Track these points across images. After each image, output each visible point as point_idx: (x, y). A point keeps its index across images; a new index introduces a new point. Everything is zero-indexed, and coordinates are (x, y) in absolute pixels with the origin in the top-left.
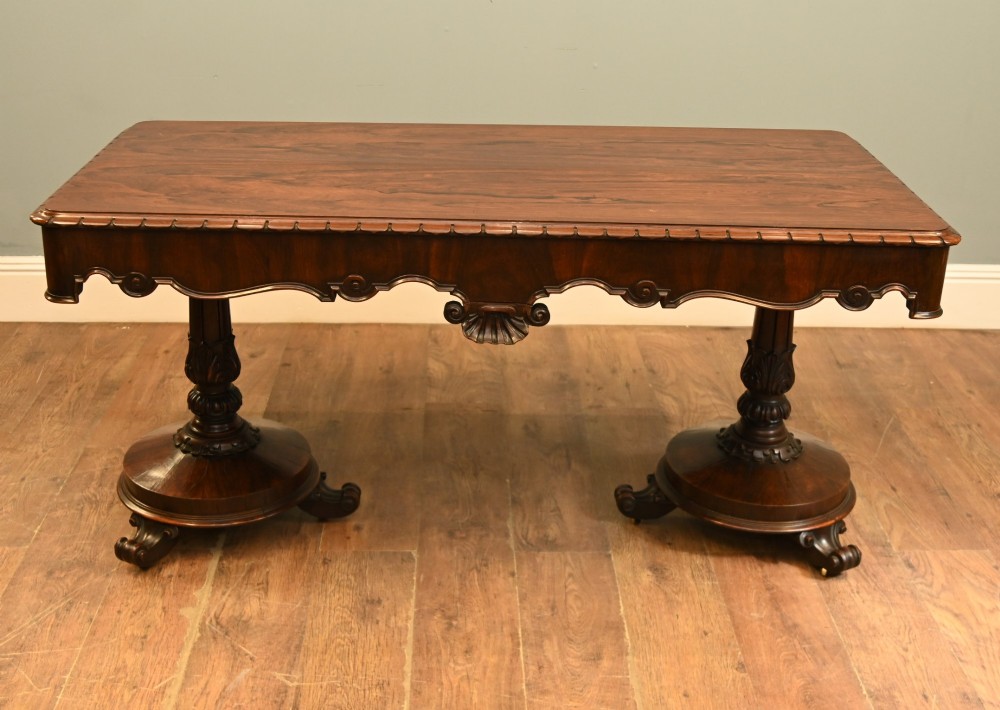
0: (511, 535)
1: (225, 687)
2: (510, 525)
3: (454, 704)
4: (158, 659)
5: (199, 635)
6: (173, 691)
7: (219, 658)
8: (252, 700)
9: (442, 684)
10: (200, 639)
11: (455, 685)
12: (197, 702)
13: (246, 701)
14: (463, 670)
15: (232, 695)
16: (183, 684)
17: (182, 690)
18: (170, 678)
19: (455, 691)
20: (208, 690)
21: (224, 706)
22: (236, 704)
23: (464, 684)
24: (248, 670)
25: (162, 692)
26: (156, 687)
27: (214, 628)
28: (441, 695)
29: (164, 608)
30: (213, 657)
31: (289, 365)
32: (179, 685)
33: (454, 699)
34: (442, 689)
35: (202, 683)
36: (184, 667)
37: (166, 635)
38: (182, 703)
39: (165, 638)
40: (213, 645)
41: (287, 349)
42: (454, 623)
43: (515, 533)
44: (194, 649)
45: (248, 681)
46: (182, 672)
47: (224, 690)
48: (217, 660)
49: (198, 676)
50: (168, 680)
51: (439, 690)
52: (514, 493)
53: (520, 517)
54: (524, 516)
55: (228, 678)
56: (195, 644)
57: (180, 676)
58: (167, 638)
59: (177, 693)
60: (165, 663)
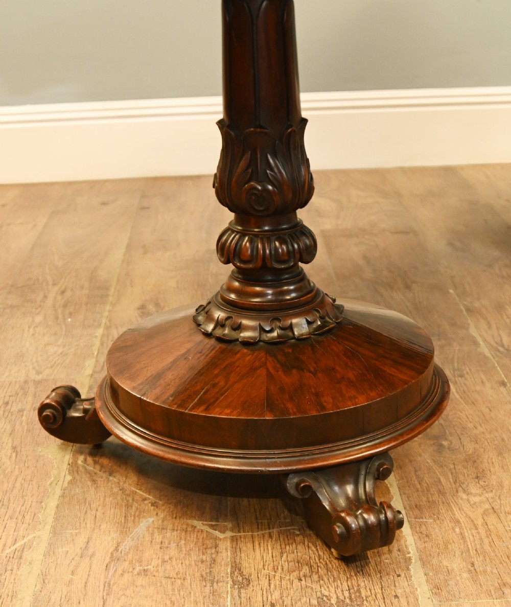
0: (481, 343)
1: (118, 545)
2: (473, 331)
3: (487, 548)
4: (10, 512)
5: (69, 478)
6: (36, 555)
7: (104, 505)
8: (164, 562)
9: (459, 522)
10: (70, 482)
11: (480, 522)
12: (77, 567)
13: (154, 563)
14: (481, 502)
15: (130, 556)
16: (50, 544)
17: (47, 554)
18: (30, 537)
19: (482, 531)
20: (91, 551)
21: (120, 571)
22: (138, 569)
23: (492, 520)
24: (151, 520)
25: (18, 556)
26: (8, 551)
27: (88, 468)
28: (462, 535)
29: (14, 448)
30: (94, 506)
31: (148, 208)
32: (44, 545)
33: (486, 541)
34: (461, 528)
35: (81, 541)
36: (50, 520)
37: (20, 480)
38: (52, 571)
39: (18, 485)
40: (92, 491)
41: (143, 196)
42: (445, 443)
43: (485, 341)
44: (63, 496)
45: (153, 534)
46: (48, 527)
47: (116, 549)
48: (100, 509)
49: (74, 532)
50: (26, 540)
51: (457, 530)
52: (465, 303)
53: (483, 325)
54: (489, 324)
55: (121, 532)
56: (65, 490)
57: (45, 533)
58: (22, 484)
59: (41, 557)
60: (20, 518)
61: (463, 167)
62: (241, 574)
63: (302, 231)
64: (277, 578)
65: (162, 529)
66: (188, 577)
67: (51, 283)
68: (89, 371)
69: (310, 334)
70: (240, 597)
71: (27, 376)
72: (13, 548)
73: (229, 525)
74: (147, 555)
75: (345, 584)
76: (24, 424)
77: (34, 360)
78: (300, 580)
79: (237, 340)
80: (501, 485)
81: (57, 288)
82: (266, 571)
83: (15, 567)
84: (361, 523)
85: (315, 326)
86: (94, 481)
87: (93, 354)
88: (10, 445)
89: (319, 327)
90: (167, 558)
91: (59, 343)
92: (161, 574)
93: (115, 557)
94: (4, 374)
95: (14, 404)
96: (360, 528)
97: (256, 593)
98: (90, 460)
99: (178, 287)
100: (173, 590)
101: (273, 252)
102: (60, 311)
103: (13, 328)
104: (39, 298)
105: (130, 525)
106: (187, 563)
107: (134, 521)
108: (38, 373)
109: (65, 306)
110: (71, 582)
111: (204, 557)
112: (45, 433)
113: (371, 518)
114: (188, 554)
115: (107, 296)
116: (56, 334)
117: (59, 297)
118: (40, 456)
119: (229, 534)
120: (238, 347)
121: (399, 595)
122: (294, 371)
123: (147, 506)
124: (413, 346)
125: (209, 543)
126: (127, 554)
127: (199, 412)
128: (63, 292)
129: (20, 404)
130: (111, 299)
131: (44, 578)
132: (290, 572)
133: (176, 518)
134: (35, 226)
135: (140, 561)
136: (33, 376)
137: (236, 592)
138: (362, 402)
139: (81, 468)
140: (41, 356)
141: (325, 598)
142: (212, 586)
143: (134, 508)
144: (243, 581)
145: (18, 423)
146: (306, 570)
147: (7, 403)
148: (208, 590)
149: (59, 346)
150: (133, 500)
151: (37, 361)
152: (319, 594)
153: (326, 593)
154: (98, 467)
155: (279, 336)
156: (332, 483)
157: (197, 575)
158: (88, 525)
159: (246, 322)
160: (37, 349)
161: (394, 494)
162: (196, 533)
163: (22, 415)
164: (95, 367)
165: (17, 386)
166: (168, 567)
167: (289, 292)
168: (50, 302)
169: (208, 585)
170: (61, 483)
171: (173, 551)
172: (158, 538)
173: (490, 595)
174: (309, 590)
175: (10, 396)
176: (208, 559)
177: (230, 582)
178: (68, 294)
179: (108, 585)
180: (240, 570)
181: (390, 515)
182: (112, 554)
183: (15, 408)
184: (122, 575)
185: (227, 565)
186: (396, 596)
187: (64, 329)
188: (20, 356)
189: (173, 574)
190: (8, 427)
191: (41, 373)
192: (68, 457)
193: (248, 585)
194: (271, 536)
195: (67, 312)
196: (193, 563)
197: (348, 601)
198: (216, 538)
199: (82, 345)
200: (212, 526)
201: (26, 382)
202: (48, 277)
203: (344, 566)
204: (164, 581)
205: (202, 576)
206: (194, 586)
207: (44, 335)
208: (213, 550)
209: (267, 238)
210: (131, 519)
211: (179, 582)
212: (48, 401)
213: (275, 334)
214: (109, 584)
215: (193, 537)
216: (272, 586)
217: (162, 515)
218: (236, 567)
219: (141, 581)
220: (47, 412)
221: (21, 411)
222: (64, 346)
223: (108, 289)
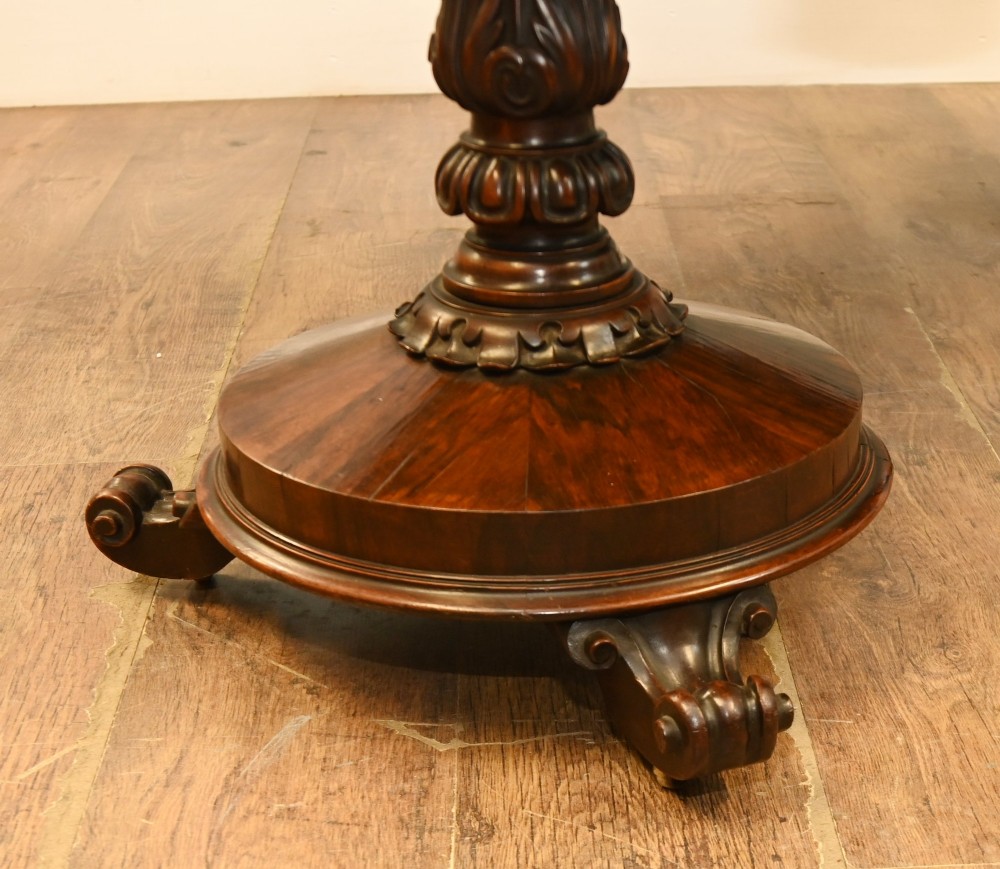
0: (960, 399)
1: (239, 765)
2: (948, 384)
3: (956, 772)
4: (29, 705)
5: (147, 643)
6: (79, 783)
7: (215, 692)
8: (328, 794)
9: (903, 724)
10: (149, 651)
11: (943, 725)
12: (156, 804)
13: (309, 797)
14: (949, 689)
15: (262, 784)
16: (106, 763)
17: (100, 781)
18: (67, 750)
19: (947, 740)
20: (185, 774)
21: (241, 812)
22: (276, 807)
23: (967, 722)
24: (306, 719)
25: (44, 785)
26: (23, 775)
27: (185, 624)
28: (908, 749)
29: (41, 589)
30: (194, 693)
31: (322, 153)
32: (94, 764)
33: (954, 759)
34: (906, 735)
35: (167, 757)
36: (108, 718)
37: (50, 647)
38: (108, 812)
39: (46, 655)
40: (192, 666)
41: (313, 131)
42: (883, 583)
43: (970, 400)
44: (135, 676)
45: (308, 744)
46: (103, 733)
47: (236, 771)
48: (205, 698)
49: (154, 741)
50: (58, 755)
51: (900, 739)
52: (935, 332)
53: (968, 371)
54: (979, 371)
55: (247, 741)
56: (138, 664)
57: (97, 744)
58: (54, 655)
59: (88, 786)
60: (48, 715)
61: (942, 88)
62: (478, 817)
63: (606, 154)
64: (547, 823)
65: (327, 735)
66: (374, 823)
67: (125, 287)
68: (194, 449)
69: (617, 354)
70: (474, 858)
71: (71, 458)
72: (34, 769)
73: (459, 728)
74: (295, 782)
75: (678, 834)
76: (62, 544)
77: (87, 429)
78: (592, 827)
79: (474, 365)
80: (987, 660)
81: (136, 297)
82: (527, 812)
83: (36, 804)
84: (710, 715)
85: (627, 340)
86: (196, 648)
87: (204, 417)
88: (33, 583)
89: (637, 343)
90: (333, 787)
91: (137, 397)
92: (322, 817)
93: (233, 785)
94: (25, 454)
95: (44, 509)
96: (707, 724)
97: (505, 851)
98: (189, 610)
99: (375, 296)
100: (344, 845)
101: (546, 192)
102: (140, 339)
103: (47, 369)
104: (101, 316)
105: (263, 727)
106: (373, 795)
107: (272, 722)
108: (94, 451)
109: (151, 329)
110: (144, 831)
111: (407, 787)
112: (103, 559)
113: (730, 707)
114: (377, 779)
115: (236, 312)
116: (131, 381)
117: (141, 314)
118: (91, 604)
119: (456, 744)
120: (476, 378)
121: (782, 855)
122: (585, 425)
123: (299, 693)
124: (821, 384)
125: (418, 760)
126: (256, 780)
127: (397, 500)
128: (148, 305)
129: (55, 508)
130: (242, 317)
131: (91, 824)
132: (573, 812)
133: (354, 715)
134: (98, 183)
135: (282, 794)
136: (83, 456)
137: (466, 850)
138: (716, 484)
139: (171, 626)
140: (101, 420)
141: (638, 861)
142: (420, 838)
143: (273, 697)
144: (479, 830)
145: (50, 544)
146: (604, 809)
147: (30, 507)
148: (411, 845)
149: (136, 402)
150: (272, 681)
151: (92, 431)
152: (627, 853)
153: (642, 851)
154: (205, 623)
155: (557, 358)
156: (656, 642)
157: (392, 817)
158: (182, 728)
159: (491, 330)
160: (92, 407)
161: (781, 673)
162: (392, 743)
163: (60, 529)
164: (207, 440)
165: (51, 476)
166: (336, 804)
167: (577, 273)
168: (121, 322)
169: (413, 836)
170: (131, 650)
171: (346, 776)
172: (318, 751)
173: (956, 855)
174: (610, 846)
175: (36, 494)
176: (415, 790)
177: (456, 831)
178: (158, 308)
179: (217, 838)
180: (475, 809)
181: (766, 701)
182: (227, 780)
183: (45, 516)
184: (245, 818)
185: (450, 800)
186: (776, 857)
187: (148, 372)
188: (59, 422)
189: (344, 817)
190: (31, 551)
191: (99, 451)
192: (147, 605)
193: (490, 836)
194: (538, 749)
195: (156, 340)
196: (385, 796)
197: (682, 864)
198: (432, 752)
199: (182, 400)
200: (424, 731)
201: (68, 468)
202: (120, 277)
203: (678, 803)
204: (326, 829)
205: (401, 820)
206: (385, 839)
207: (107, 382)
208: (426, 774)
209: (534, 162)
210: (265, 717)
211: (356, 830)
212: (105, 493)
213: (549, 353)
214: (219, 835)
215: (388, 749)
216: (537, 838)
217: (327, 711)
218: (468, 804)
219: (280, 829)
220: (104, 515)
221: (58, 521)
222: (147, 403)
223: (237, 299)
